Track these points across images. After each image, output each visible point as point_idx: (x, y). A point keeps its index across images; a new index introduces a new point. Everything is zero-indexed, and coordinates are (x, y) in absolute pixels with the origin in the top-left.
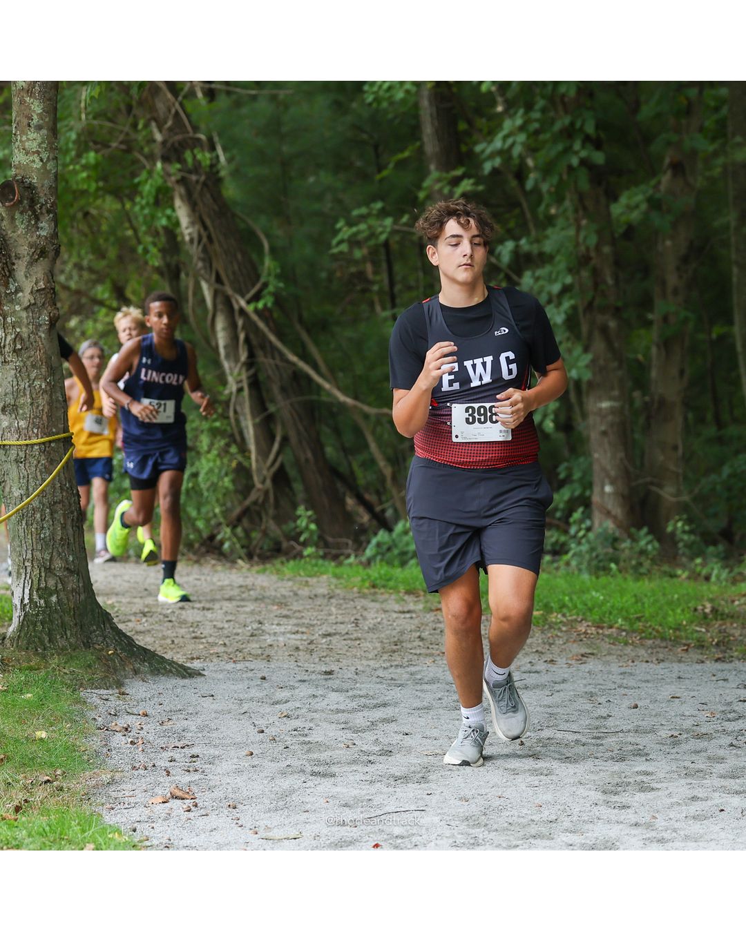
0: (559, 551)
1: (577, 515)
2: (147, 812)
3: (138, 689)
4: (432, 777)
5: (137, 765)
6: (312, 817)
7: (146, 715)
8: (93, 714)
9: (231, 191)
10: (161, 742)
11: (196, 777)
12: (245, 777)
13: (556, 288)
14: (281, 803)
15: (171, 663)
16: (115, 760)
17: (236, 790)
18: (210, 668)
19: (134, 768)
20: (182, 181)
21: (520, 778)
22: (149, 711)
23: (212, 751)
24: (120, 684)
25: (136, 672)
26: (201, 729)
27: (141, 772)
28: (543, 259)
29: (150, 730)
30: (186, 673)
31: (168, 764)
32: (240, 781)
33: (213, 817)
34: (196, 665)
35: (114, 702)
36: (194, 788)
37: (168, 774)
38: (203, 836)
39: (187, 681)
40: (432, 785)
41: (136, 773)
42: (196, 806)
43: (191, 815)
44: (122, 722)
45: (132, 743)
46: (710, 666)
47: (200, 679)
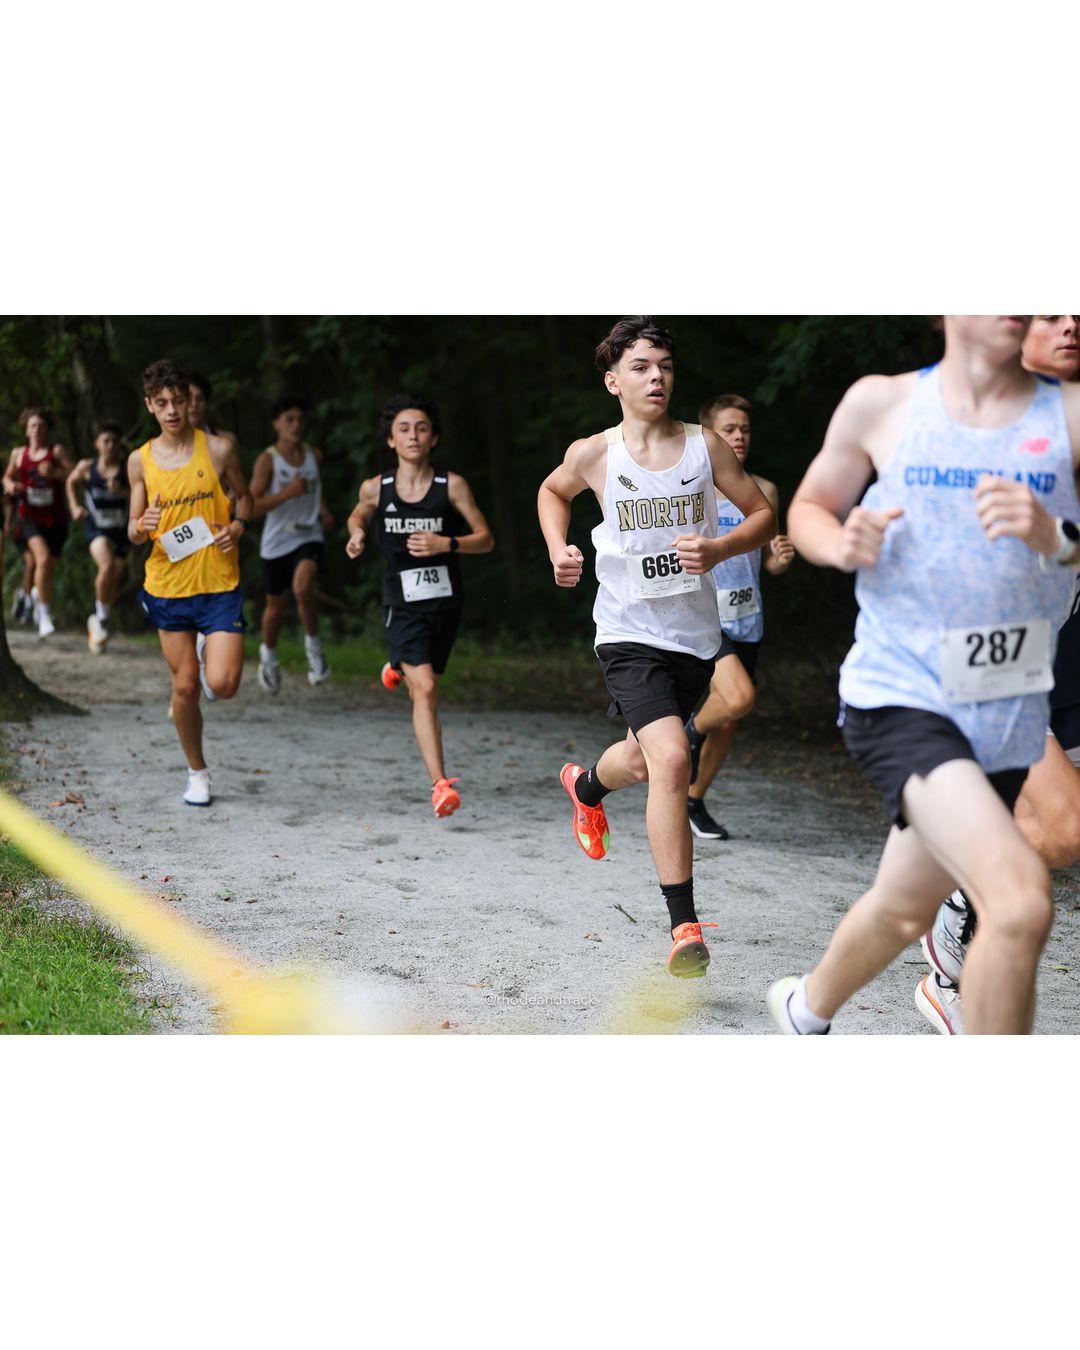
0: (357, 631)
1: (372, 604)
2: (48, 812)
3: (42, 724)
4: (261, 789)
5: (40, 778)
6: (172, 817)
7: (47, 742)
8: (8, 741)
9: (116, 357)
10: (60, 762)
11: (85, 787)
12: (122, 787)
13: (359, 436)
14: (149, 807)
15: (67, 704)
16: (24, 774)
17: (114, 798)
18: (94, 710)
19: (38, 780)
20: (79, 347)
21: (326, 792)
22: (50, 739)
23: (98, 769)
24: (27, 720)
25: (40, 711)
26: (91, 752)
27: (44, 783)
28: (350, 415)
29: (51, 754)
30: (77, 712)
31: (64, 778)
32: (118, 791)
33: (98, 816)
34: (86, 707)
35: (23, 732)
36: (84, 796)
37: (64, 784)
38: (90, 831)
39: (78, 719)
40: (263, 796)
41: (40, 784)
42: (85, 808)
43: (82, 814)
44: (29, 747)
45: (38, 762)
46: (467, 715)
47: (87, 719)
